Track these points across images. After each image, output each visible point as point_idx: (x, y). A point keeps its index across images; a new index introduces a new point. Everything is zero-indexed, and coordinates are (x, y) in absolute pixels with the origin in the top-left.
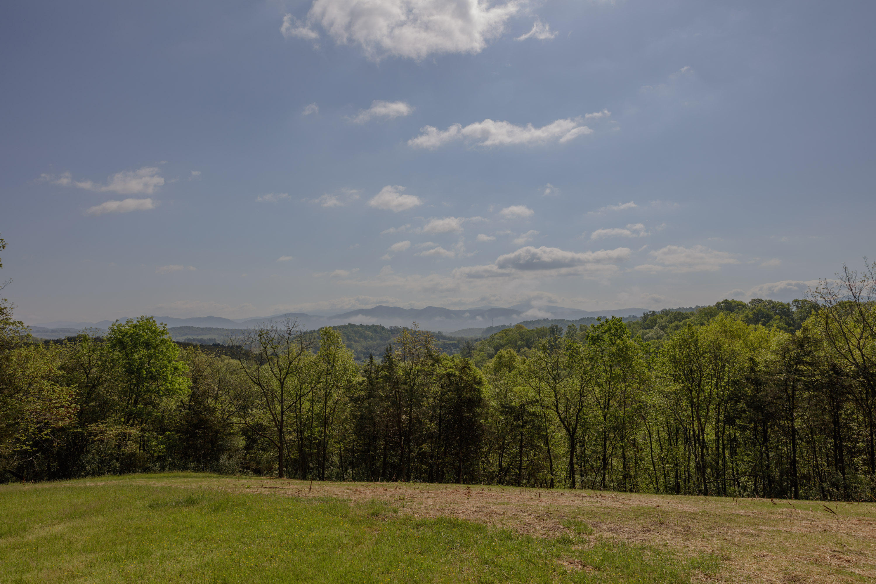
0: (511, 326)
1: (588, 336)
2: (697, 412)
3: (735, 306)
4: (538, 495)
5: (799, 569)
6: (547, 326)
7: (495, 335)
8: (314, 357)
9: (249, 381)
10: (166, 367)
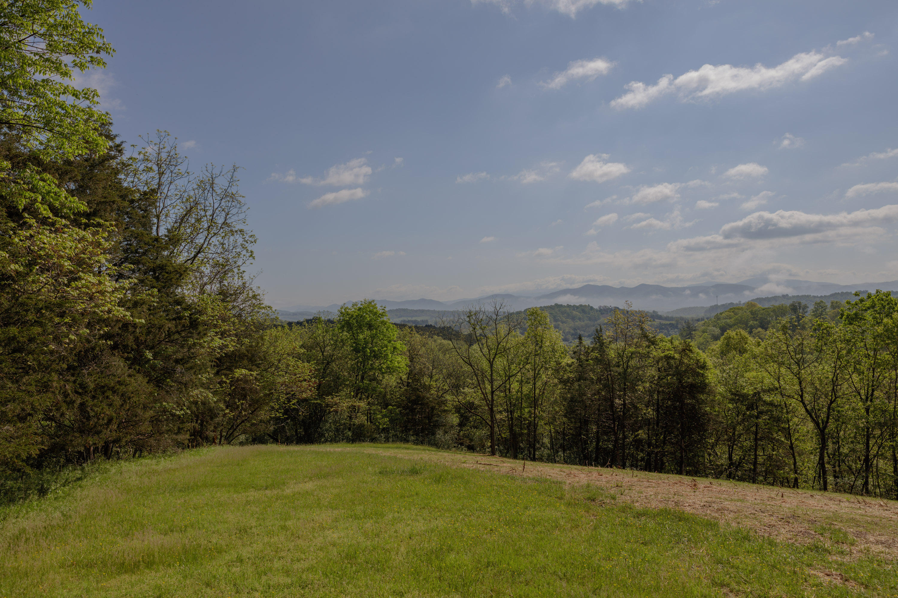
0: (740, 304)
1: (842, 315)
4: (780, 494)
6: (788, 303)
7: (721, 314)
8: (522, 338)
9: (460, 361)
10: (386, 346)
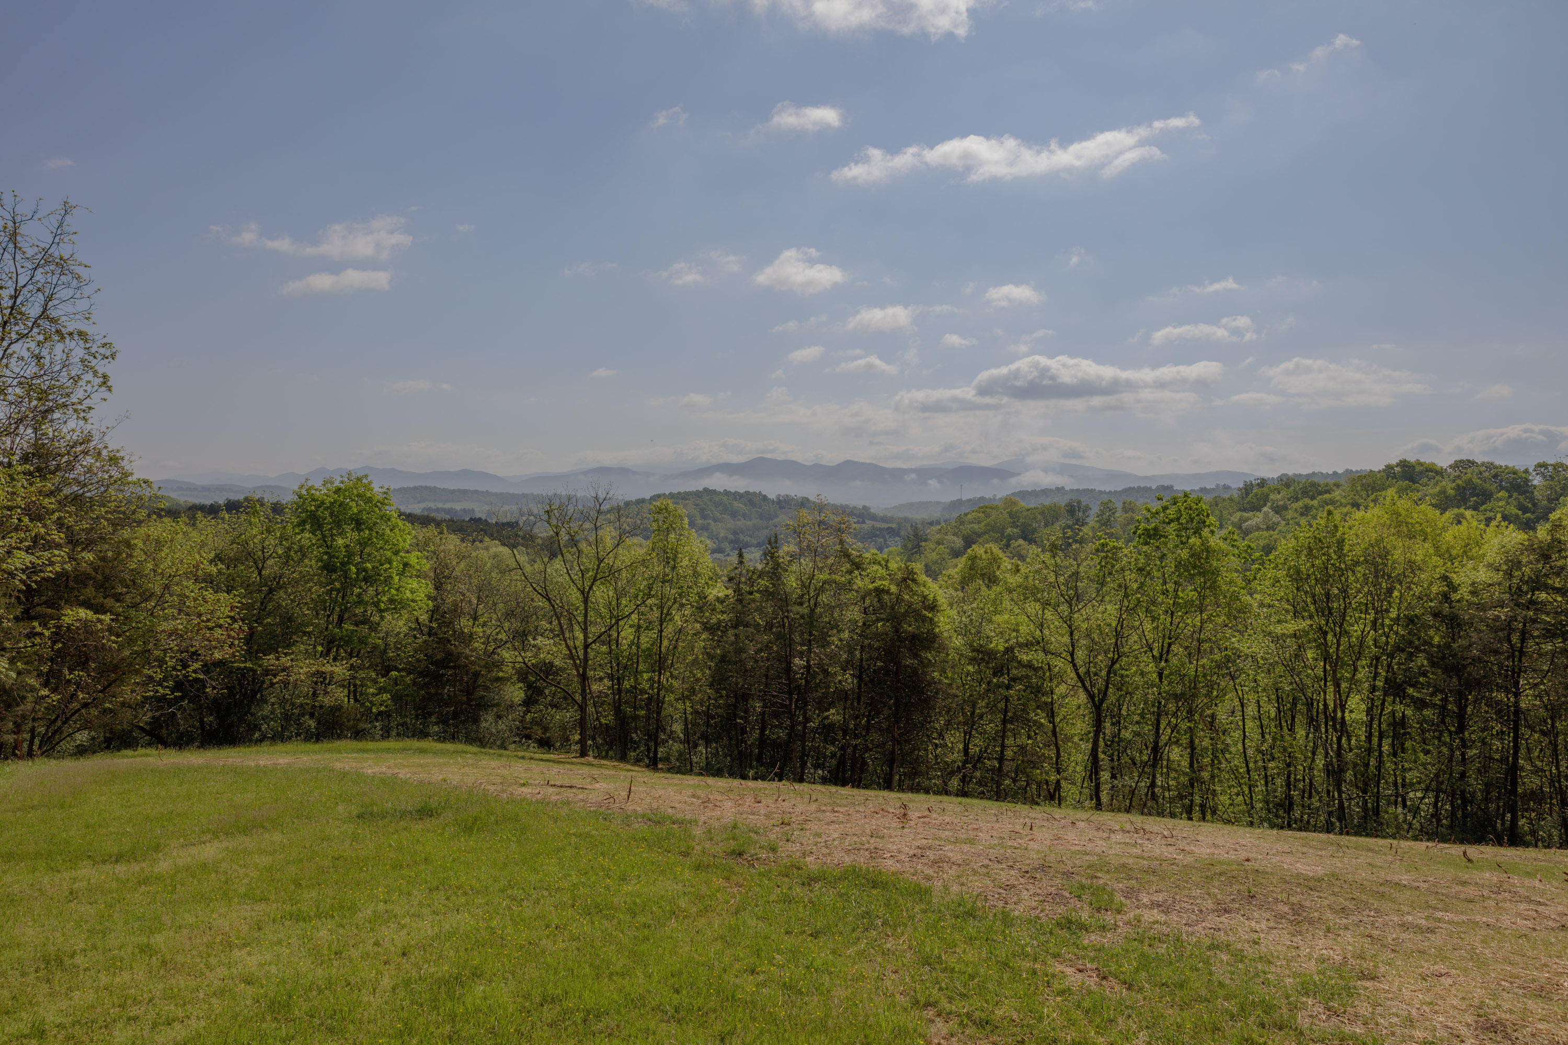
0: (994, 500)
1: (1137, 528)
2: (1335, 672)
3: (1421, 473)
4: (1029, 822)
5: (1506, 1006)
6: (1062, 501)
7: (966, 515)
8: (642, 552)
9: (530, 591)
10: (390, 562)
